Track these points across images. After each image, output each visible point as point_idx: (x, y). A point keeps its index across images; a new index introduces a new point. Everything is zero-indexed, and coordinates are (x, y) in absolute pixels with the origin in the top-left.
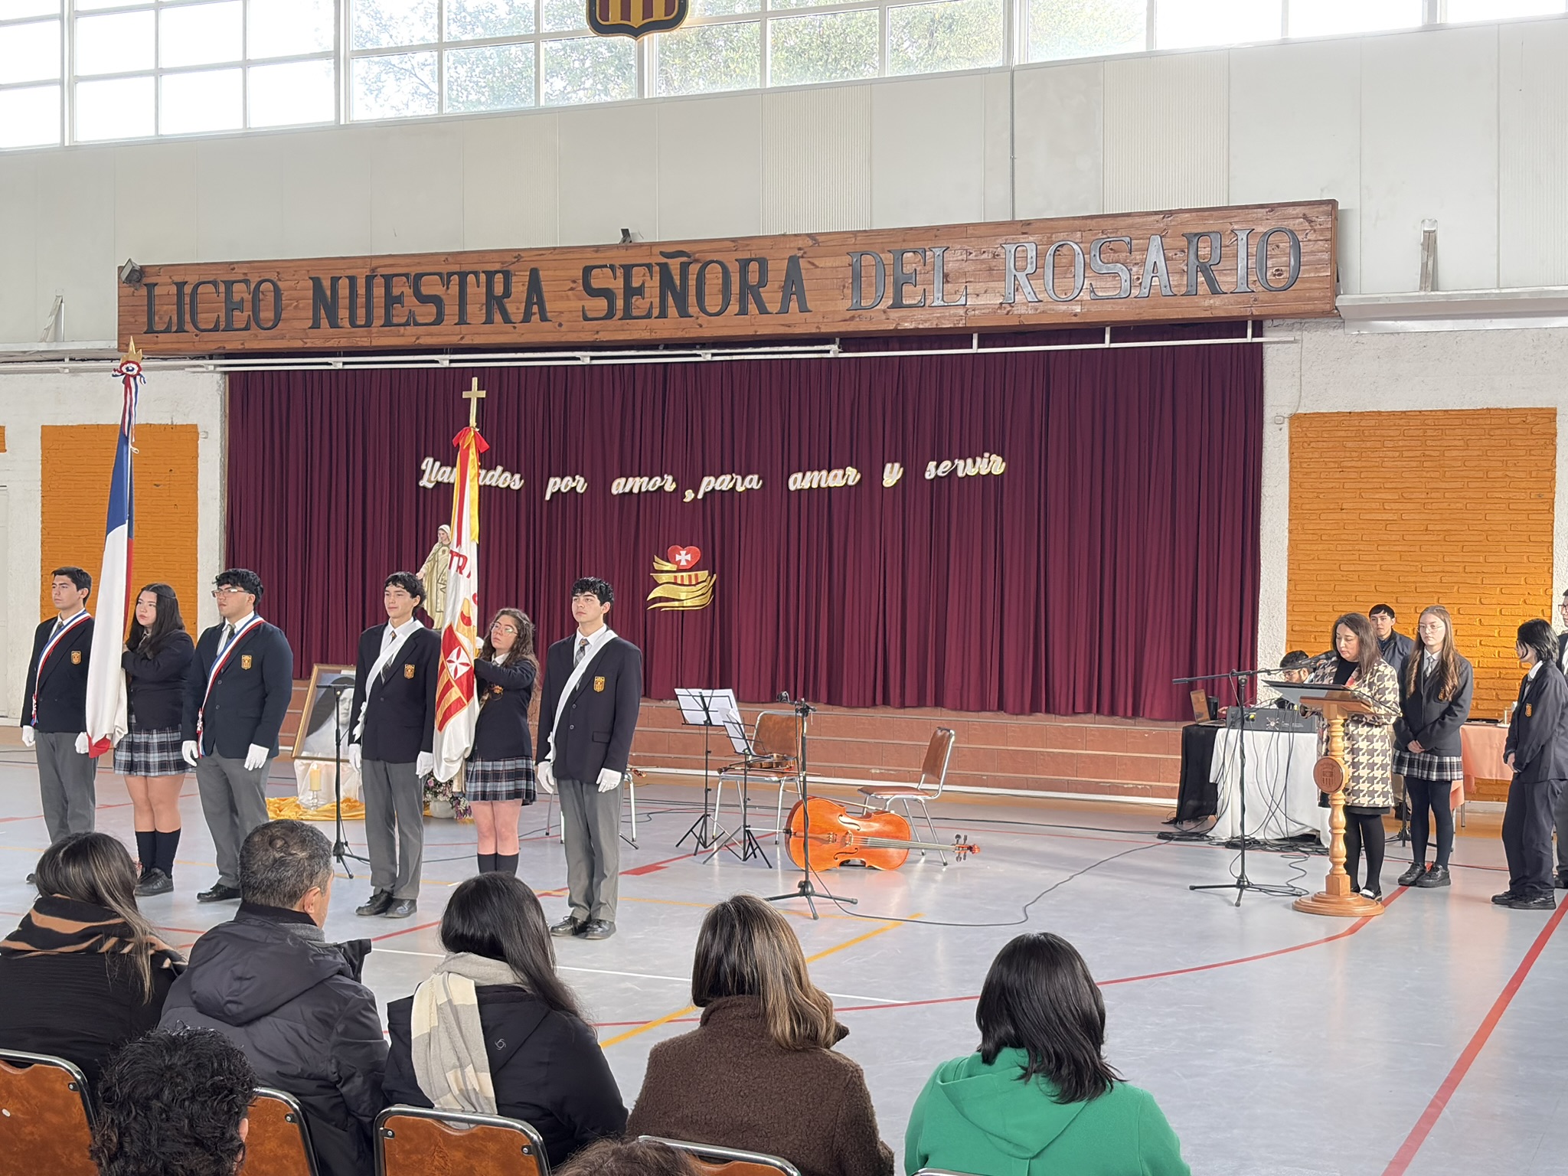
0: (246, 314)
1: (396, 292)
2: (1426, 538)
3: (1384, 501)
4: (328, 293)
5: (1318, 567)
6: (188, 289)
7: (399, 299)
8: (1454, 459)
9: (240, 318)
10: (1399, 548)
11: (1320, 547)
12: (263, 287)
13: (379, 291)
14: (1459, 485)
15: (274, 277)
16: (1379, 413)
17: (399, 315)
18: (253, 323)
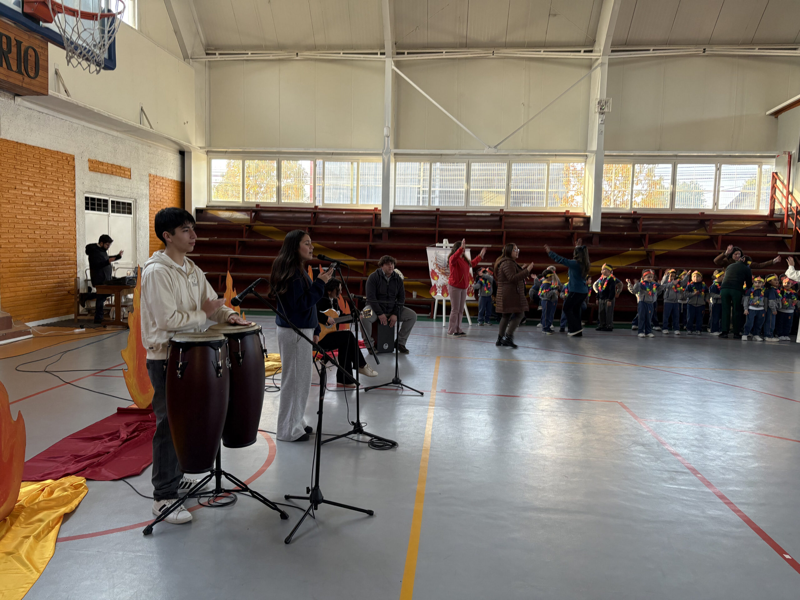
2: (42, 205)
3: (29, 187)
5: (9, 216)
8: (49, 171)
10: (33, 209)
11: (9, 206)
14: (51, 182)
16: (26, 145)
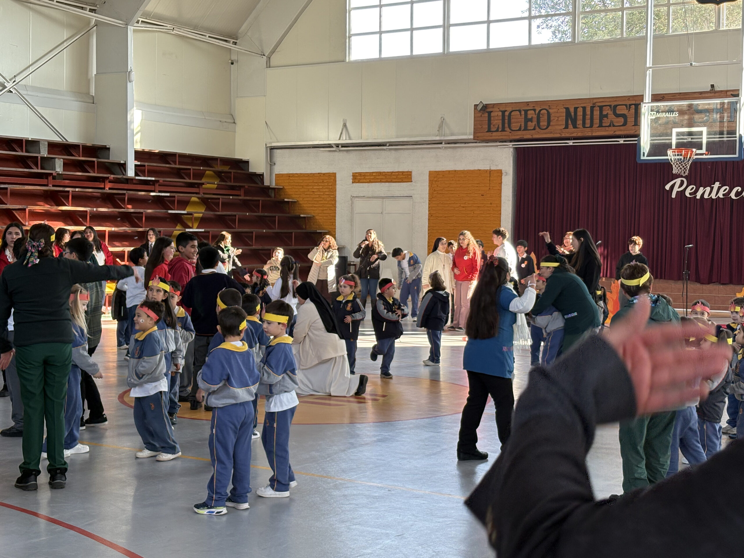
0: (534, 123)
1: (605, 113)
4: (573, 114)
6: (507, 114)
7: (606, 116)
9: (531, 125)
12: (542, 112)
13: (597, 113)
15: (547, 108)
17: (606, 122)
18: (537, 127)
